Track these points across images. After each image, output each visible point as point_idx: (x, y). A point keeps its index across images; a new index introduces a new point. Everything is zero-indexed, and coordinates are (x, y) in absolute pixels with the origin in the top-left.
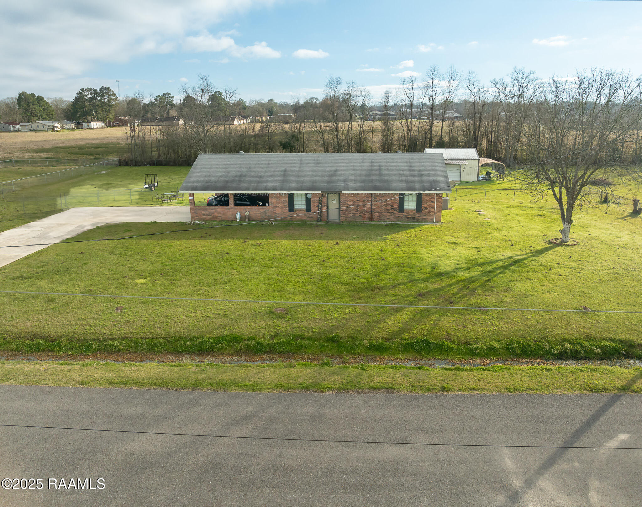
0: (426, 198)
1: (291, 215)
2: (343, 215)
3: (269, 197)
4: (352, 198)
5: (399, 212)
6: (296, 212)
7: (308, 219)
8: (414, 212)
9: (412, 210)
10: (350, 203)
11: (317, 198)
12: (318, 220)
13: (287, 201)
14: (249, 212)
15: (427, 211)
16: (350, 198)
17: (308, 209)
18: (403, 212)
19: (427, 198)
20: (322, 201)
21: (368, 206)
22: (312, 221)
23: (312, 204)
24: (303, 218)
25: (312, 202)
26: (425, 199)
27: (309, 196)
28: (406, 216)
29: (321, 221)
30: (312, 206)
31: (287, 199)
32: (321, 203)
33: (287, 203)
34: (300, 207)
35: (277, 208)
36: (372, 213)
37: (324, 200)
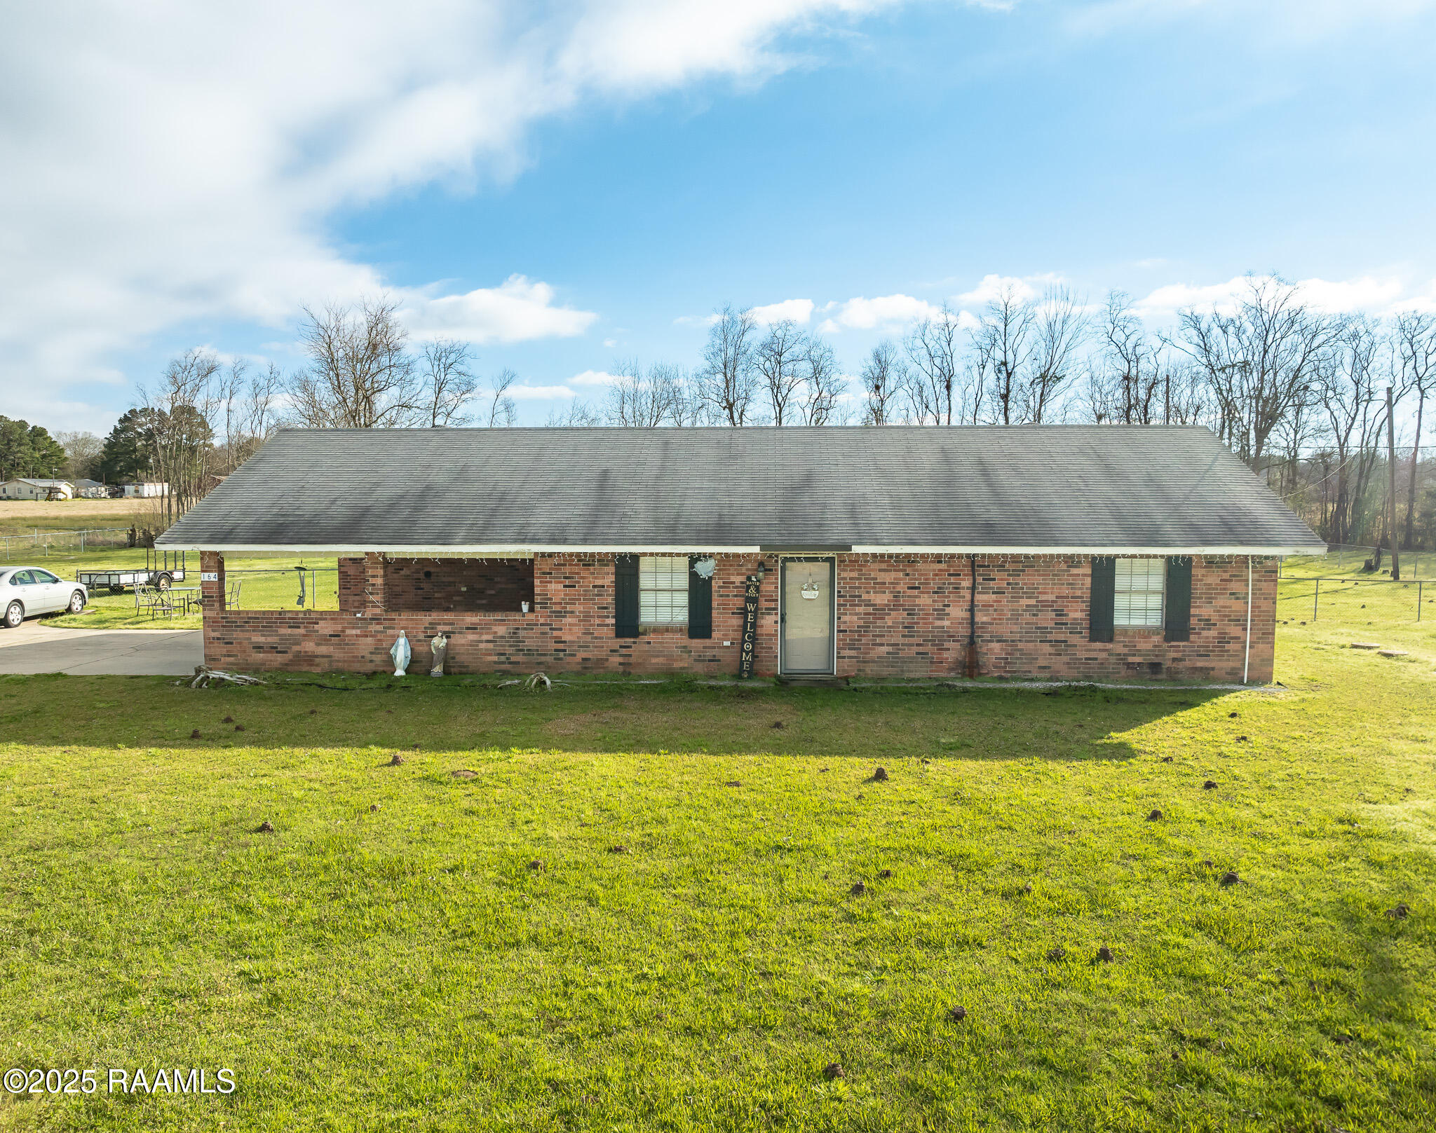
0: (1209, 580)
1: (624, 651)
2: (847, 653)
3: (537, 573)
4: (888, 577)
5: (1093, 639)
6: (646, 638)
7: (700, 668)
8: (1156, 639)
9: (1145, 632)
10: (882, 599)
11: (738, 579)
12: (741, 670)
13: (611, 591)
14: (448, 635)
15: (1213, 633)
16: (882, 577)
17: (700, 624)
18: (1111, 640)
19: (1213, 579)
20: (758, 589)
21: (958, 612)
22: (715, 677)
23: (715, 604)
24: (677, 665)
25: (715, 596)
26: (1203, 579)
27: (704, 569)
28: (1122, 658)
29: (753, 674)
30: (714, 613)
31: (608, 580)
32: (754, 600)
33: (610, 600)
34: (664, 617)
35: (569, 620)
36: (972, 642)
37: (767, 588)
